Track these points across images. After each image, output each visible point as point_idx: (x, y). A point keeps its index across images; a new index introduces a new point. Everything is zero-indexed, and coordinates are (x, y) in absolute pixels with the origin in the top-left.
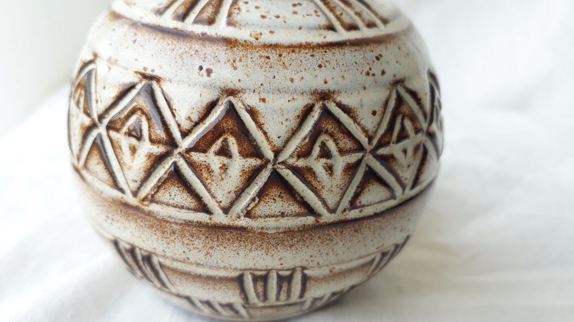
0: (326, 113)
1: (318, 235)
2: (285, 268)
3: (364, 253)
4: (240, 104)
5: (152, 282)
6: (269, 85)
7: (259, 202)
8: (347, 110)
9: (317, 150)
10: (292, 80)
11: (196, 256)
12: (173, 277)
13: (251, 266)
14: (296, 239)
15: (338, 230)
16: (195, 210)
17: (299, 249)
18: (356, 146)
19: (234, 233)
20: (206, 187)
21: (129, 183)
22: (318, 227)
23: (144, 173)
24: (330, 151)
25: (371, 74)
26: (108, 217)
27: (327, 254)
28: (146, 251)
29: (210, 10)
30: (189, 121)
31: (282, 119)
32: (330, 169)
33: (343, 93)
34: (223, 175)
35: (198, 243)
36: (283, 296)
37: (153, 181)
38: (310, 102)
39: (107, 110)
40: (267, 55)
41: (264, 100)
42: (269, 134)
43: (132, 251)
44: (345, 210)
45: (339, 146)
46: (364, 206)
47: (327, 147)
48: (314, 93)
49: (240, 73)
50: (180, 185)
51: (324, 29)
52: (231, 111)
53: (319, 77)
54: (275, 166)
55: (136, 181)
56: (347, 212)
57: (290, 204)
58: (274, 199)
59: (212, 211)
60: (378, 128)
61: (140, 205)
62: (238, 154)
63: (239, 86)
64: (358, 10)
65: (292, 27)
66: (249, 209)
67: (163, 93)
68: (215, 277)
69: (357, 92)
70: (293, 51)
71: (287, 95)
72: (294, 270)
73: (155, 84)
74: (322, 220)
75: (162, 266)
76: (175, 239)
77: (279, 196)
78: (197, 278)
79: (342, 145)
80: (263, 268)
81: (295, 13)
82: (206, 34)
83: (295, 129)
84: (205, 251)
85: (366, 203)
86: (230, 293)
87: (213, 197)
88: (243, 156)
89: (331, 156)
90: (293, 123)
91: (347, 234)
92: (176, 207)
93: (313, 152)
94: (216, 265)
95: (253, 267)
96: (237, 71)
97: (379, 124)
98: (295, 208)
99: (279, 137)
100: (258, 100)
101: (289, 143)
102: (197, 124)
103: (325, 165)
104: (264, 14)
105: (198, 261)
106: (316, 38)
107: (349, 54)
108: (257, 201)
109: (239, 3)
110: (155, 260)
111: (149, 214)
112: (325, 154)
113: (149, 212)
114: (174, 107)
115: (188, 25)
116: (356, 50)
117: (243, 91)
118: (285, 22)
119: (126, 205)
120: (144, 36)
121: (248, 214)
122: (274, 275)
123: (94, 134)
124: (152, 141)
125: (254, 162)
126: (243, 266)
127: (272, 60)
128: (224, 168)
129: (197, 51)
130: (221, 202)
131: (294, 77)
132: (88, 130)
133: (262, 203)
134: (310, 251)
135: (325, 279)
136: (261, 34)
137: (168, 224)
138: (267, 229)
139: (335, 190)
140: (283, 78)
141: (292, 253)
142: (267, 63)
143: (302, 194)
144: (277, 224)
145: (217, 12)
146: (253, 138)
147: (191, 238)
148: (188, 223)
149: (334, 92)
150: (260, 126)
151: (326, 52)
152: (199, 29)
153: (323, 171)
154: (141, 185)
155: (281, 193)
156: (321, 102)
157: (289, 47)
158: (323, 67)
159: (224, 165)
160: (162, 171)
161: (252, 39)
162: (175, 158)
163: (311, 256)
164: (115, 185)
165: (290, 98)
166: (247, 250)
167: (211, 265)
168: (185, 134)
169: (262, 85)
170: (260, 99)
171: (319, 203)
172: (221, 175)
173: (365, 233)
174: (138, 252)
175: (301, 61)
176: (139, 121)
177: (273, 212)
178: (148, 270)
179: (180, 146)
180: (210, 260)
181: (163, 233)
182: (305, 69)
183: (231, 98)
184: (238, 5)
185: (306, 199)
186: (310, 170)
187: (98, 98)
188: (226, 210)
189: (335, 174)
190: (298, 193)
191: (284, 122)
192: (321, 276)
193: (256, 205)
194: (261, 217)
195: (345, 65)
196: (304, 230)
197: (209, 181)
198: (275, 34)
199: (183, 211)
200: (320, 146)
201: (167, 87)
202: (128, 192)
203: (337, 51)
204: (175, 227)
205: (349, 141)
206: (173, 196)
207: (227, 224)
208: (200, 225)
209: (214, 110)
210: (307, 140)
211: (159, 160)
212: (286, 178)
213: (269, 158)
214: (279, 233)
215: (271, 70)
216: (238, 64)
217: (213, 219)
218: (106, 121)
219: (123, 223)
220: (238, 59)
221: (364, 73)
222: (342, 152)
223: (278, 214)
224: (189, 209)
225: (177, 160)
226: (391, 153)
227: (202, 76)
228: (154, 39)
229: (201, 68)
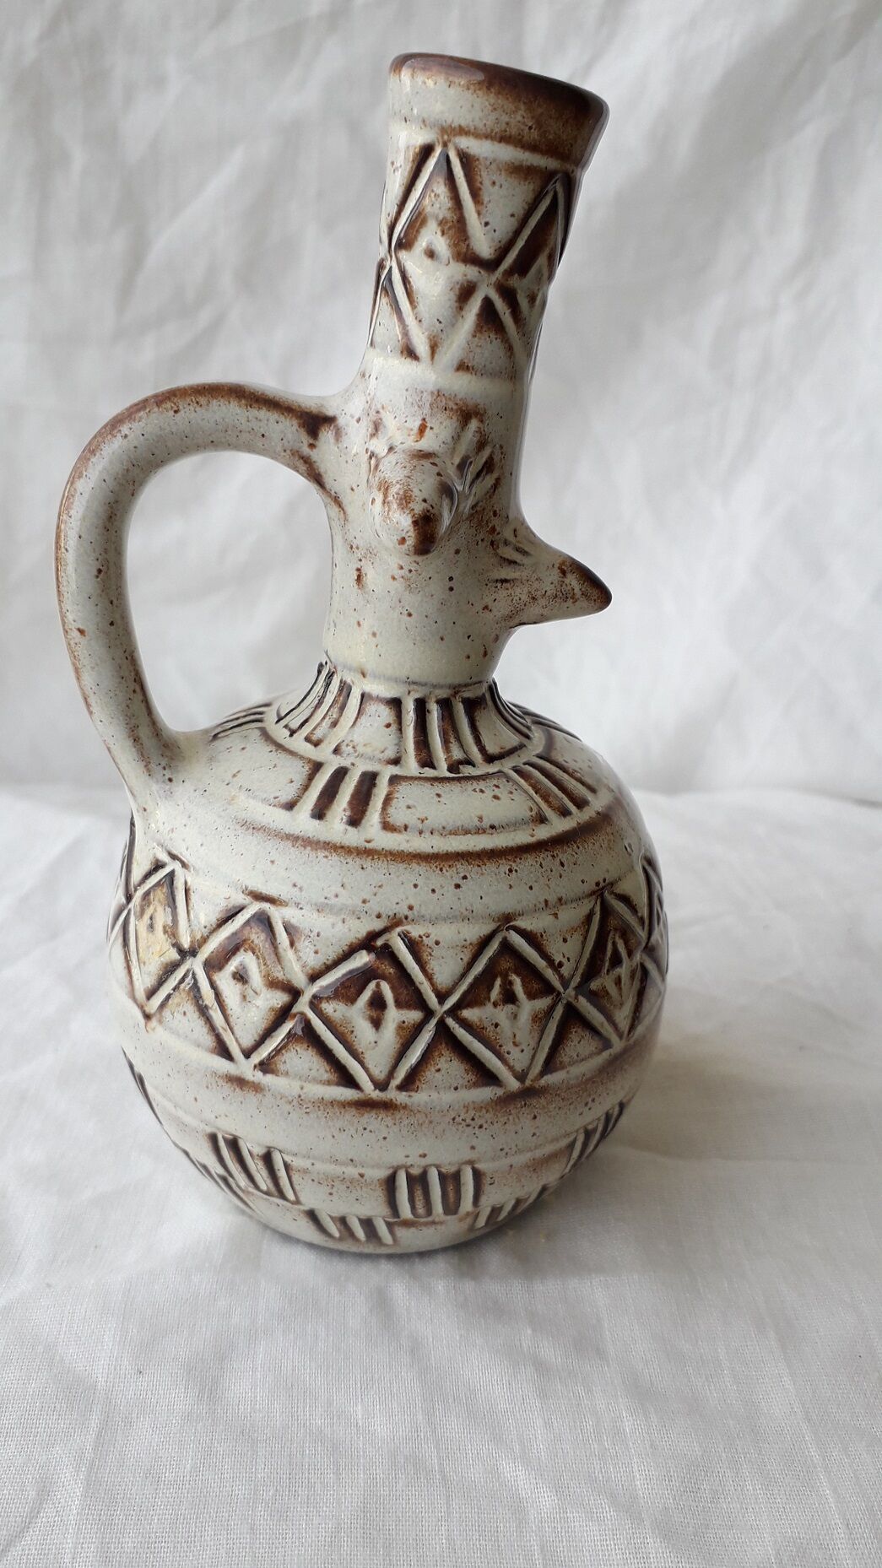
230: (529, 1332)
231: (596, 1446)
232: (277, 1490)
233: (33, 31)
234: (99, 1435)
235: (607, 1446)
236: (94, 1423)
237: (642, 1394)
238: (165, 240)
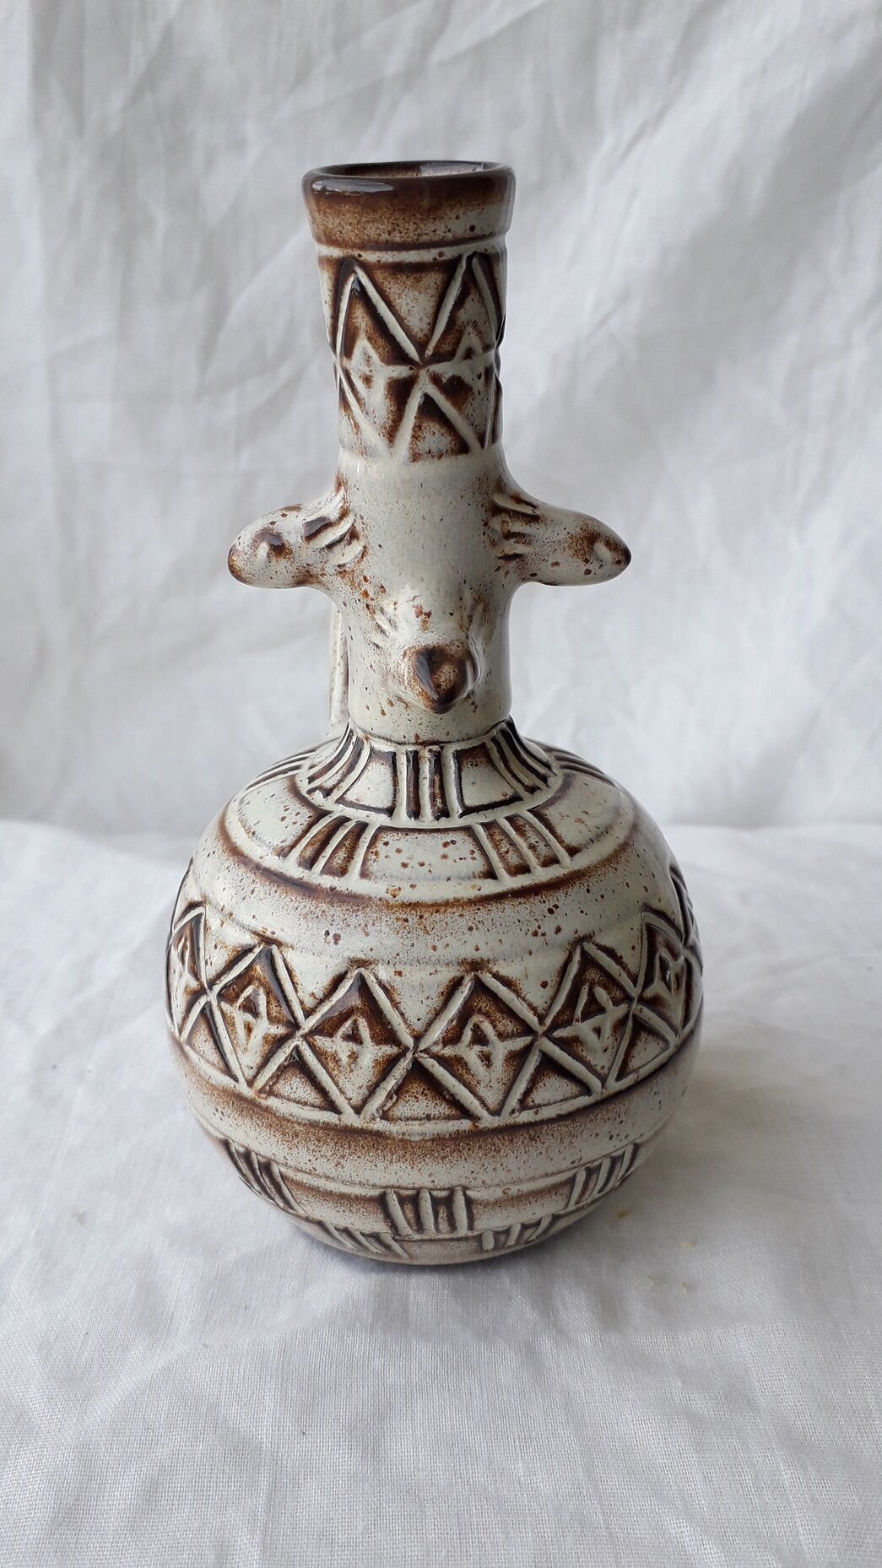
0: (480, 988)
1: (478, 1145)
2: (439, 1187)
3: (551, 1169)
4: (372, 978)
5: (273, 1199)
6: (406, 955)
7: (397, 1100)
8: (507, 982)
9: (468, 1034)
10: (434, 948)
11: (325, 1166)
12: (298, 1193)
13: (393, 1182)
14: (448, 1149)
15: (506, 1138)
16: (321, 1108)
17: (454, 1162)
18: (520, 1029)
19: (369, 1139)
20: (333, 1080)
21: (244, 1069)
22: (478, 1135)
23: (261, 1058)
24: (485, 1036)
25: (540, 934)
26: (217, 1110)
27: (494, 1169)
28: (263, 1157)
29: (342, 854)
30: (312, 998)
31: (422, 997)
32: (487, 1059)
33: (501, 962)
34: (353, 1066)
35: (326, 1150)
36: (444, 1225)
37: (272, 1068)
38: (458, 974)
39: (219, 976)
40: (405, 916)
41: (400, 973)
42: (406, 1015)
43: (247, 1156)
44: (513, 1112)
45: (497, 1029)
46: (540, 1106)
47: (482, 1031)
48: (463, 962)
49: (371, 941)
50: (302, 1075)
51: (480, 877)
52: (363, 987)
53: (468, 943)
54: (417, 1055)
55: (252, 1068)
56: (517, 1114)
57: (436, 1104)
58: (415, 1097)
59: (341, 1110)
60: (551, 1004)
61: (257, 1098)
62: (370, 1040)
63: (370, 956)
64: (533, 841)
65: (439, 878)
66: (386, 1108)
67: (284, 960)
68: (350, 1195)
69: (519, 959)
70: (437, 911)
71: (428, 967)
72: (452, 1191)
73: (274, 948)
74: (481, 1126)
75: (283, 1177)
76: (298, 1143)
77: (422, 1093)
78: (328, 1195)
79: (500, 1027)
80: (409, 1186)
81: (445, 857)
82: (335, 888)
83: (438, 1008)
84: (335, 1161)
85: (542, 1103)
86: (372, 1218)
87: (342, 1092)
88: (375, 1042)
89: (488, 1041)
90: (436, 1002)
91: (520, 1143)
92: (298, 1102)
93: (463, 1037)
94: (350, 1179)
95: (396, 1184)
96: (369, 937)
97: (554, 998)
98: (444, 1109)
99: (419, 1020)
100: (393, 973)
101: (432, 1025)
102: (321, 1002)
103: (481, 1054)
104: (406, 861)
105: (328, 1174)
106: (467, 891)
107: (510, 910)
108: (394, 1100)
109: (377, 845)
110: (276, 1169)
111: (267, 1110)
112: (480, 1038)
113: (267, 1107)
114: (295, 980)
115: (316, 876)
116: (520, 903)
117: (375, 962)
118: (430, 871)
119: (239, 1097)
120: (262, 887)
121: (385, 1116)
122: (426, 1196)
123: (202, 1001)
124: (271, 1019)
125: (389, 1050)
126: (384, 1182)
127: (411, 923)
128: (354, 1057)
129: (324, 911)
130: (351, 1099)
131: (437, 944)
132: (195, 995)
133: (401, 1102)
134: (469, 1166)
135: (498, 1204)
136: (400, 889)
137: (290, 1124)
138: (409, 1135)
139: (495, 1085)
140: (423, 945)
141: (444, 1168)
142: (404, 928)
143: (453, 1091)
144: (422, 1129)
145: (350, 857)
146: (387, 1020)
147: (317, 1143)
148: (313, 1124)
149: (488, 961)
150: (396, 1005)
151: (479, 909)
152: (328, 881)
153: (478, 1061)
154: (258, 1073)
155: (424, 1089)
156: (473, 974)
157: (432, 906)
158: (475, 930)
159: (354, 1053)
160: (280, 1058)
161: (389, 897)
162: (297, 1041)
163: (472, 1172)
164: (228, 1071)
165: (433, 971)
166: (386, 1162)
167: (343, 1179)
168: (308, 1013)
169: (397, 954)
170: (395, 972)
171: (476, 1102)
172: (350, 1065)
173: (547, 1142)
174: (254, 1156)
175: (446, 923)
176: (256, 992)
177: (416, 1113)
178: (267, 1181)
179: (303, 1027)
180: (341, 1173)
181: (284, 1134)
182: (452, 934)
183: (362, 970)
184: (376, 847)
185: (458, 1097)
186: (459, 1060)
187: (207, 957)
188: (358, 1110)
189: (494, 1065)
190: (447, 1089)
191: (424, 1001)
192: (492, 1200)
193: (394, 1104)
194: (401, 1119)
195: (504, 924)
196: (457, 1137)
197: (336, 1072)
198: (417, 888)
199: (306, 1108)
200: (471, 1029)
201: (291, 956)
202: (242, 1079)
203: (494, 907)
204: (298, 1128)
205: (511, 1022)
206: (294, 1089)
207: (360, 1127)
208: (327, 1127)
209: (342, 985)
210: (454, 1023)
211: (277, 1043)
212: (430, 1069)
213: (408, 1045)
214: (426, 1141)
215: (409, 936)
216: (370, 928)
217: (343, 1119)
218: (217, 988)
219: (236, 1119)
220: (371, 922)
221: (530, 933)
222: (502, 1036)
223: (423, 1116)
224: (313, 1106)
225: (299, 1043)
226: (574, 1034)
227: (329, 943)
228: (276, 892)
229: (327, 933)
230: (679, 1384)
231: (757, 1501)
232: (448, 1551)
233: (117, 101)
234: (269, 1498)
235: (768, 1501)
236: (264, 1483)
237: (797, 1446)
238: (245, 299)
